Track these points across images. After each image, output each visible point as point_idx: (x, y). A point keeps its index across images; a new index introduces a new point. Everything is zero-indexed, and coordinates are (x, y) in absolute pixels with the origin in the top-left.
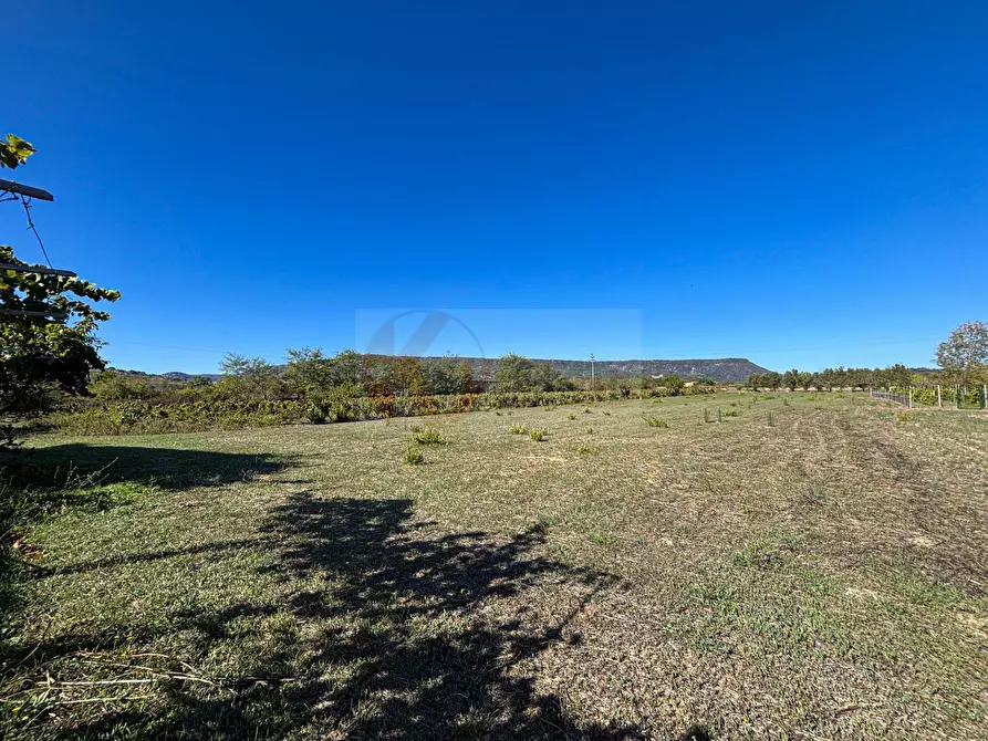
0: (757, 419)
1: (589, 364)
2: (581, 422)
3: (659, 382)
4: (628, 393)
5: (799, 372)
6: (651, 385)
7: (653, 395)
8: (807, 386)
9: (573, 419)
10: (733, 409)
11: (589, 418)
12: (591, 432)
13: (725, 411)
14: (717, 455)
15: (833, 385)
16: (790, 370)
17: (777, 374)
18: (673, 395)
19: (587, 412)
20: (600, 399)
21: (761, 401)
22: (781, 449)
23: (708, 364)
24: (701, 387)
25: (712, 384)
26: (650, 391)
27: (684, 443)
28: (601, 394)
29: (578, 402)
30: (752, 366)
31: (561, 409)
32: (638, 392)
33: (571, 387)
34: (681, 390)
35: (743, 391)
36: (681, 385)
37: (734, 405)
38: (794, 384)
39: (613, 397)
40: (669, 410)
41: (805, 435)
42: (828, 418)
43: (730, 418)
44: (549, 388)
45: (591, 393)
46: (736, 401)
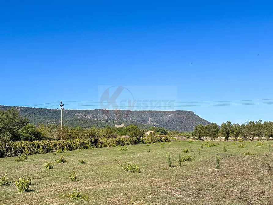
0: (207, 163)
1: (57, 113)
2: (59, 171)
3: (122, 131)
4: (96, 141)
5: (232, 124)
6: (115, 134)
7: (120, 143)
8: (237, 136)
9: (51, 168)
10: (188, 156)
11: (65, 166)
12: (74, 180)
13: (182, 157)
14: (187, 193)
15: (254, 135)
16: (225, 122)
17: (215, 125)
18: (135, 143)
19: (63, 161)
20: (70, 148)
21: (206, 148)
22: (230, 187)
23: (162, 116)
24: (158, 135)
25: (165, 133)
26: (116, 139)
27: (159, 185)
28: (71, 142)
29: (48, 151)
30: (197, 118)
31: (33, 159)
32: (105, 140)
33: (38, 136)
34: (142, 139)
35: (191, 139)
36: (142, 134)
37: (187, 152)
38: (228, 134)
39: (83, 146)
40: (136, 156)
41: (244, 175)
42: (256, 161)
43: (187, 163)
44: (16, 137)
45: (61, 141)
46: (188, 148)
